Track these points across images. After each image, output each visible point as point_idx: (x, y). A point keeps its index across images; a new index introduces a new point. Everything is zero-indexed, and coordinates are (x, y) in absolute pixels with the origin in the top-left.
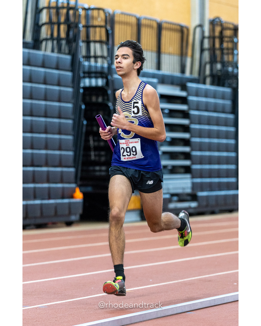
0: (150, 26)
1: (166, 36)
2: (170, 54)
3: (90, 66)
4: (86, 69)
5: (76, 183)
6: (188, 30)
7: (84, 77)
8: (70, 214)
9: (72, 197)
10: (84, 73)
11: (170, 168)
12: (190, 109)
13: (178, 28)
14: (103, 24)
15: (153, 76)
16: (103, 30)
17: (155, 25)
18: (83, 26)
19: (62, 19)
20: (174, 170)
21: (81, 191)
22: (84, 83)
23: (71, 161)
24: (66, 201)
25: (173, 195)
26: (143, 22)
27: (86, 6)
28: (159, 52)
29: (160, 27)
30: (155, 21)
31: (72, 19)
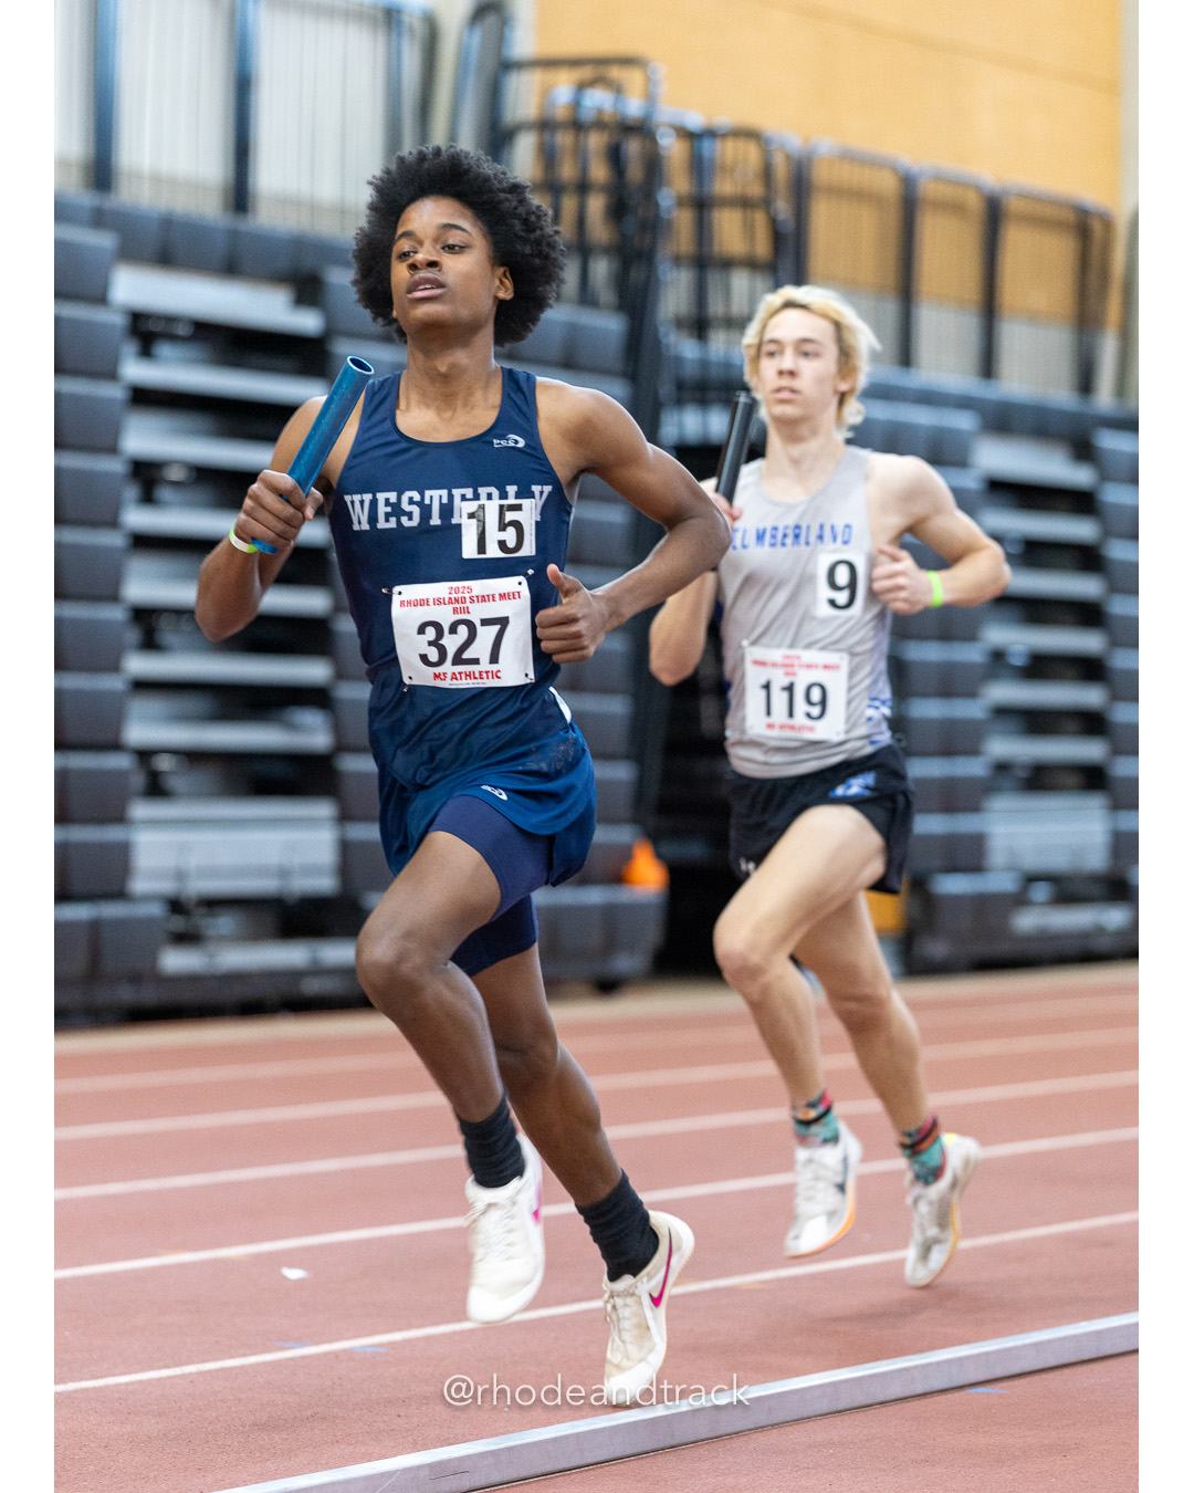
0: (955, 208)
1: (1019, 245)
2: (1033, 318)
3: (704, 363)
4: (690, 372)
5: (636, 819)
6: (1108, 223)
7: (680, 403)
8: (611, 945)
9: (618, 878)
10: (680, 386)
11: (1023, 774)
12: (1107, 533)
13: (1070, 217)
14: (756, 190)
15: (964, 403)
16: (760, 218)
17: (974, 203)
18: (680, 202)
19: (599, 172)
20: (1039, 779)
21: (659, 856)
22: (681, 425)
23: (618, 736)
24: (594, 896)
25: (1031, 879)
26: (928, 189)
27: (695, 120)
28: (989, 309)
29: (994, 214)
30: (978, 189)
31: (635, 172)
